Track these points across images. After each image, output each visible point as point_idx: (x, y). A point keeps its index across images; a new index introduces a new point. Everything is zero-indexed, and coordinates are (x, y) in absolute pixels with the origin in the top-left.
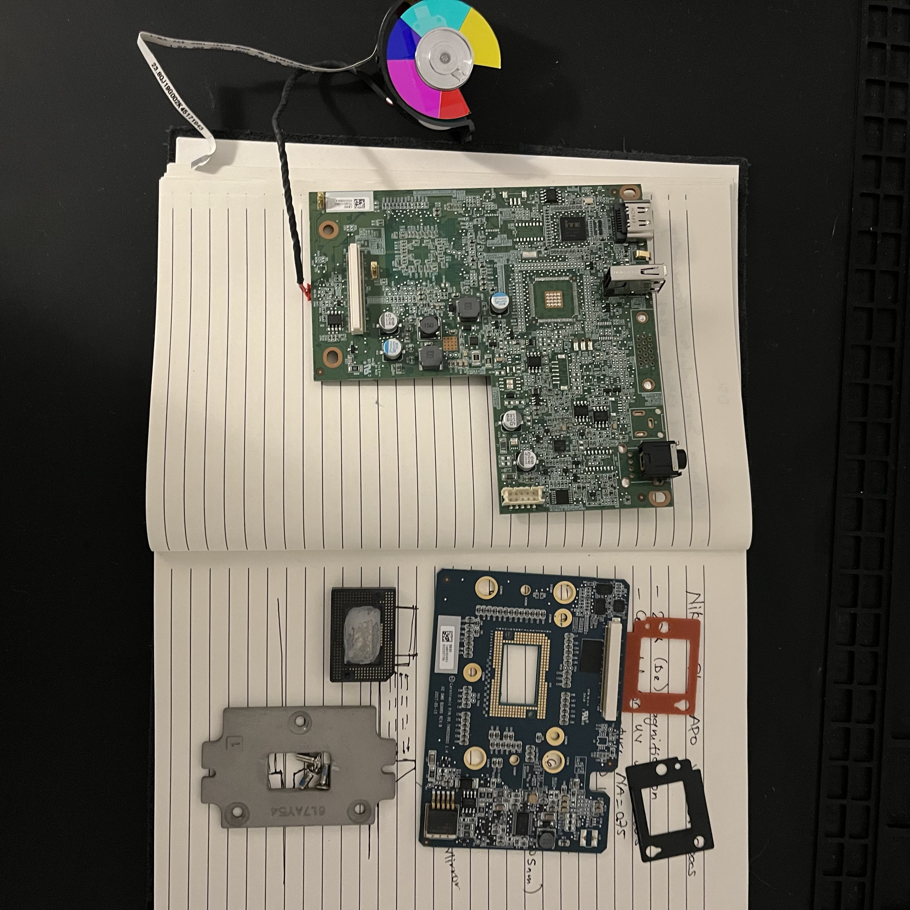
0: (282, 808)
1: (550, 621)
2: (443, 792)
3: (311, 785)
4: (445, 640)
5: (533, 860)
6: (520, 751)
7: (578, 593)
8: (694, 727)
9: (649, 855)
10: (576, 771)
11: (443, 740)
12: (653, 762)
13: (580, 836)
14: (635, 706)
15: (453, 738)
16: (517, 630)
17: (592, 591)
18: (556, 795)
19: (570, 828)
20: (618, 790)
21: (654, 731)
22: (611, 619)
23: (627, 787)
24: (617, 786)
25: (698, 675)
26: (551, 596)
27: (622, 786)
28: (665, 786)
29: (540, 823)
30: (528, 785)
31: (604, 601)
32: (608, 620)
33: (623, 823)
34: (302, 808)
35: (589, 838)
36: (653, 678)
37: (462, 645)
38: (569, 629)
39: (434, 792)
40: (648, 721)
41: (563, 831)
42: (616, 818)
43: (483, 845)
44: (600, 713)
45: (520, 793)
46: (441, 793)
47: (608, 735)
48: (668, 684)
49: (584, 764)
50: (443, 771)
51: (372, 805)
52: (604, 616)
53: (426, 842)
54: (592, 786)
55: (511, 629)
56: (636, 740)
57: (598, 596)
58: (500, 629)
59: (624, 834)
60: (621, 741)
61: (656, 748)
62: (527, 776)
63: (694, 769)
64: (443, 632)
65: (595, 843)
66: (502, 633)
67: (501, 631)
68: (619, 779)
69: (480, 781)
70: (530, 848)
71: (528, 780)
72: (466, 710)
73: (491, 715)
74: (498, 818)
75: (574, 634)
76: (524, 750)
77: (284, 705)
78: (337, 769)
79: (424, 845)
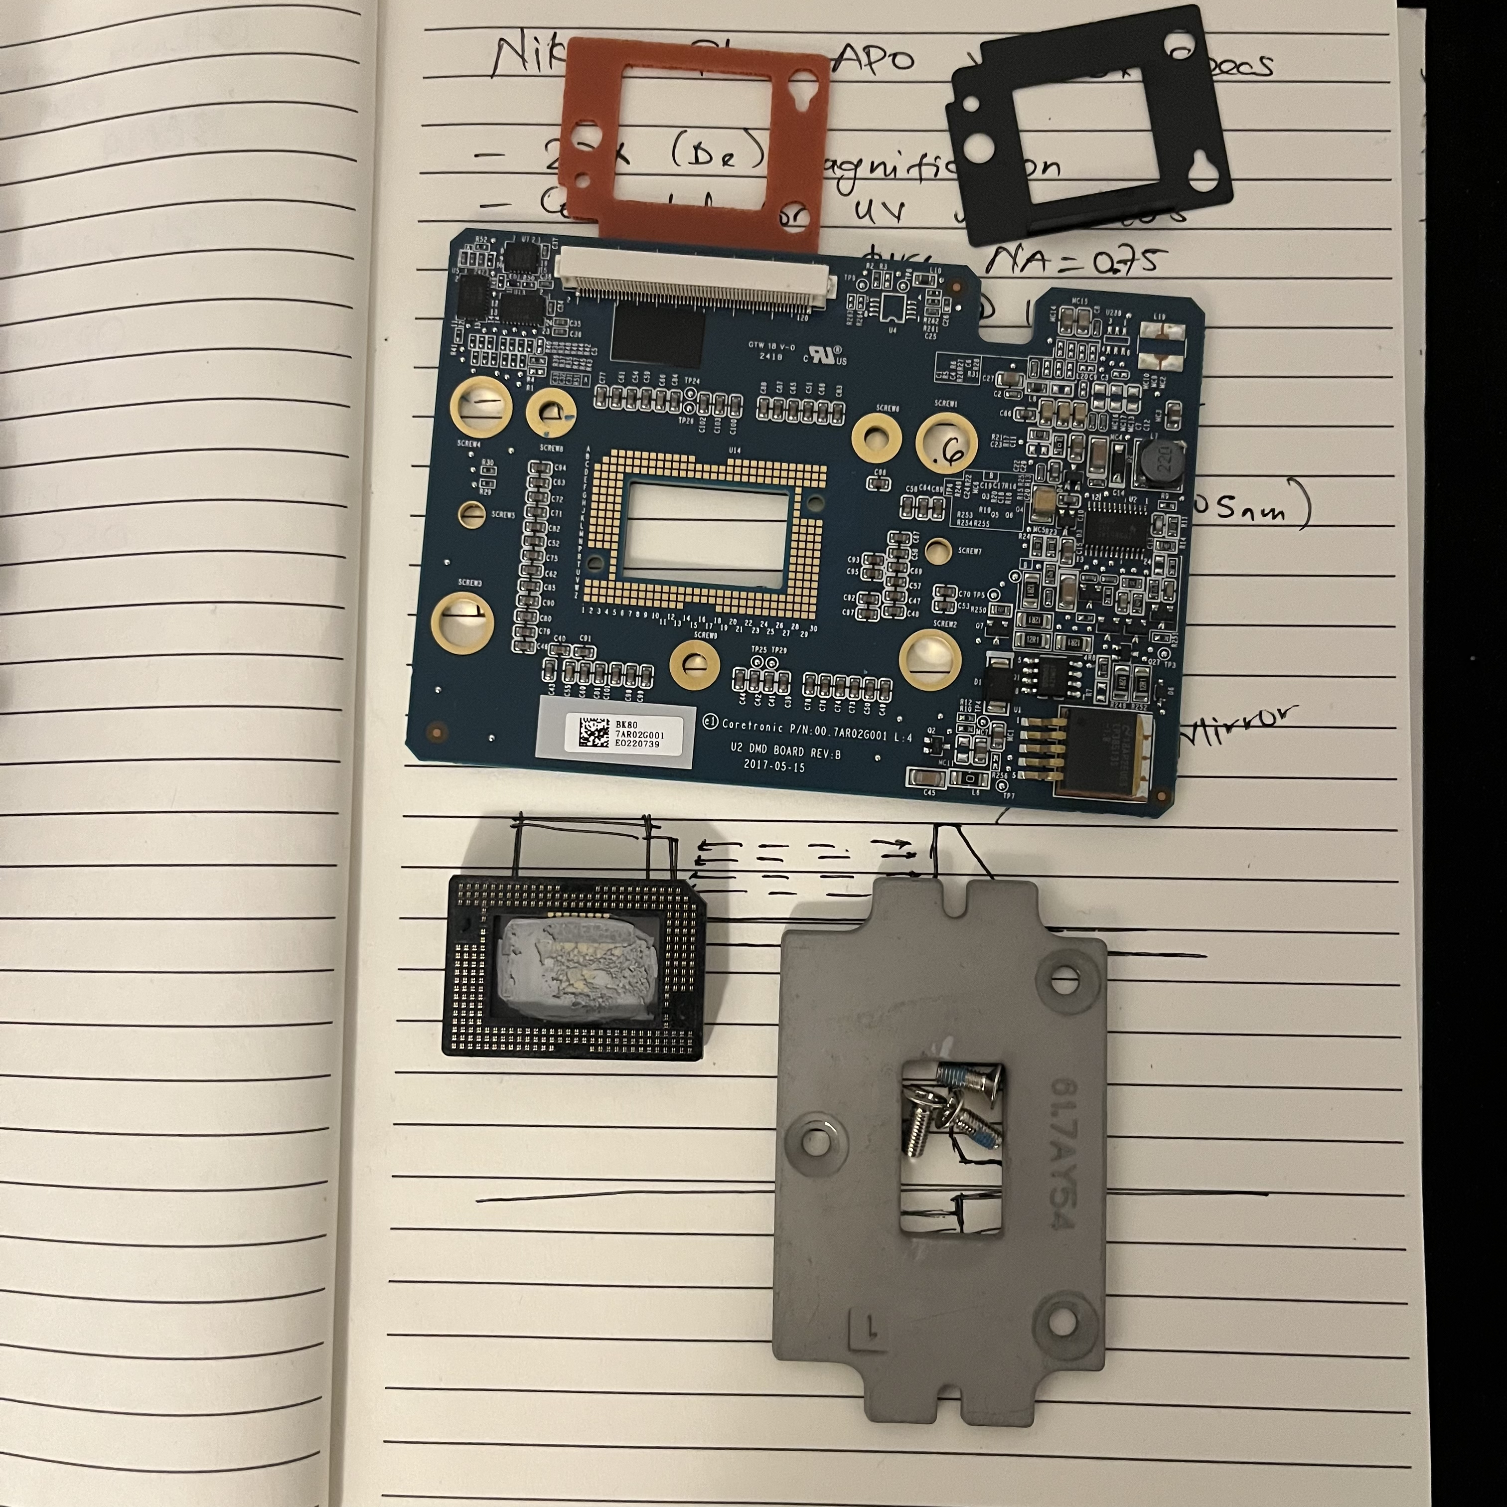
0: (1053, 1202)
1: (559, 448)
2: (1023, 748)
3: (992, 1116)
4: (603, 740)
5: (1219, 503)
6: (913, 537)
7: (481, 371)
8: (864, 60)
9: (1214, 184)
10: (976, 380)
11: (874, 746)
12: (958, 171)
13: (1152, 372)
14: (804, 219)
15: (872, 720)
16: (581, 541)
17: (480, 331)
18: (1039, 436)
19: (1132, 399)
20: (1035, 268)
21: (872, 170)
22: (558, 281)
23: (1025, 243)
24: (1022, 270)
25: (722, 45)
26: (490, 446)
27: (1021, 260)
28: (1025, 138)
29: (1118, 484)
30: (1009, 515)
31: (507, 299)
32: (558, 289)
33: (1127, 254)
34: (1053, 1143)
35: (1162, 346)
36: (727, 170)
37: (617, 694)
38: (581, 397)
39: (1022, 775)
40: (845, 186)
41: (1138, 418)
42: (1110, 274)
43: (1172, 638)
44: (816, 313)
45: (1031, 537)
46: (1023, 755)
47: (877, 293)
48: (746, 129)
49: (955, 358)
50: (964, 749)
51: (1050, 945)
52: (548, 299)
53: (1162, 796)
54: (1022, 337)
55: (579, 556)
56: (899, 218)
57: (493, 316)
58: (577, 587)
59: (1154, 251)
60: (897, 258)
61: (920, 165)
62: (987, 517)
63: (979, 60)
64: (581, 744)
65: (1176, 331)
66: (588, 582)
67: (582, 586)
68: (1003, 263)
69: (996, 648)
70: (1188, 507)
71: (995, 515)
72: (796, 685)
73: (812, 616)
74: (1097, 597)
75: (595, 381)
76: (913, 525)
77: (772, 1187)
78: (948, 1043)
79: (1168, 803)
